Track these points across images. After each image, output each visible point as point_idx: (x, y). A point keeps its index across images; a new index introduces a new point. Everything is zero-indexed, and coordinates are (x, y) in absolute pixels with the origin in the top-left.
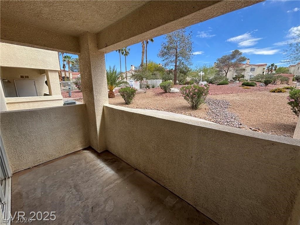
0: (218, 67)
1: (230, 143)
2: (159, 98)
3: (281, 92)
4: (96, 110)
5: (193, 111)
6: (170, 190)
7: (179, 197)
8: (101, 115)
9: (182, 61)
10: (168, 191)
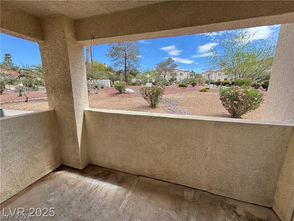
0: (158, 71)
1: (241, 131)
2: (115, 98)
3: (205, 91)
4: (76, 116)
5: (153, 110)
6: (183, 185)
7: (194, 188)
8: (82, 122)
9: (131, 63)
10: (181, 186)
